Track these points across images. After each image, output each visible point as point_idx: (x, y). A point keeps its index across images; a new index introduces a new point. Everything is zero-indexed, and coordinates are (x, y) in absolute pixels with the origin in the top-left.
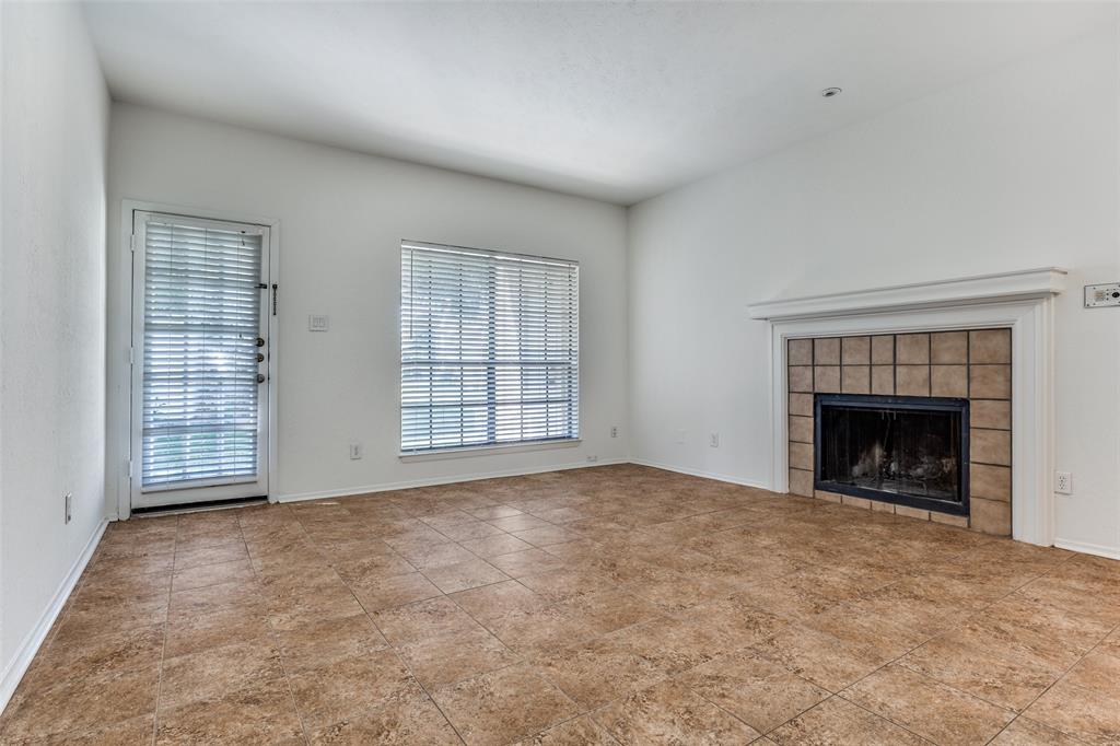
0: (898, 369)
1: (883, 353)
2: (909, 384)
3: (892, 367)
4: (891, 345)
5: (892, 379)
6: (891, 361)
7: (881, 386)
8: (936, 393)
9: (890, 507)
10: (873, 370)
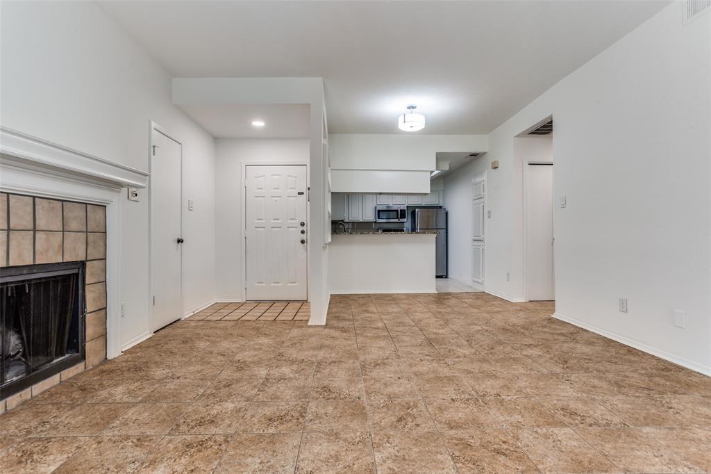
0: (38, 235)
1: (21, 217)
2: (47, 251)
3: (32, 232)
4: (30, 209)
5: (32, 247)
6: (31, 226)
7: (20, 256)
8: (68, 259)
9: (26, 394)
10: (12, 236)
